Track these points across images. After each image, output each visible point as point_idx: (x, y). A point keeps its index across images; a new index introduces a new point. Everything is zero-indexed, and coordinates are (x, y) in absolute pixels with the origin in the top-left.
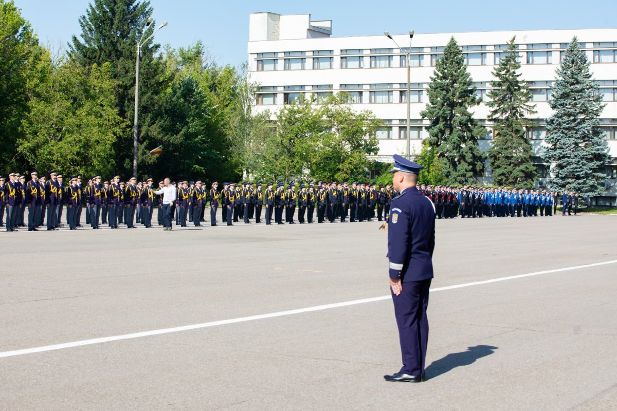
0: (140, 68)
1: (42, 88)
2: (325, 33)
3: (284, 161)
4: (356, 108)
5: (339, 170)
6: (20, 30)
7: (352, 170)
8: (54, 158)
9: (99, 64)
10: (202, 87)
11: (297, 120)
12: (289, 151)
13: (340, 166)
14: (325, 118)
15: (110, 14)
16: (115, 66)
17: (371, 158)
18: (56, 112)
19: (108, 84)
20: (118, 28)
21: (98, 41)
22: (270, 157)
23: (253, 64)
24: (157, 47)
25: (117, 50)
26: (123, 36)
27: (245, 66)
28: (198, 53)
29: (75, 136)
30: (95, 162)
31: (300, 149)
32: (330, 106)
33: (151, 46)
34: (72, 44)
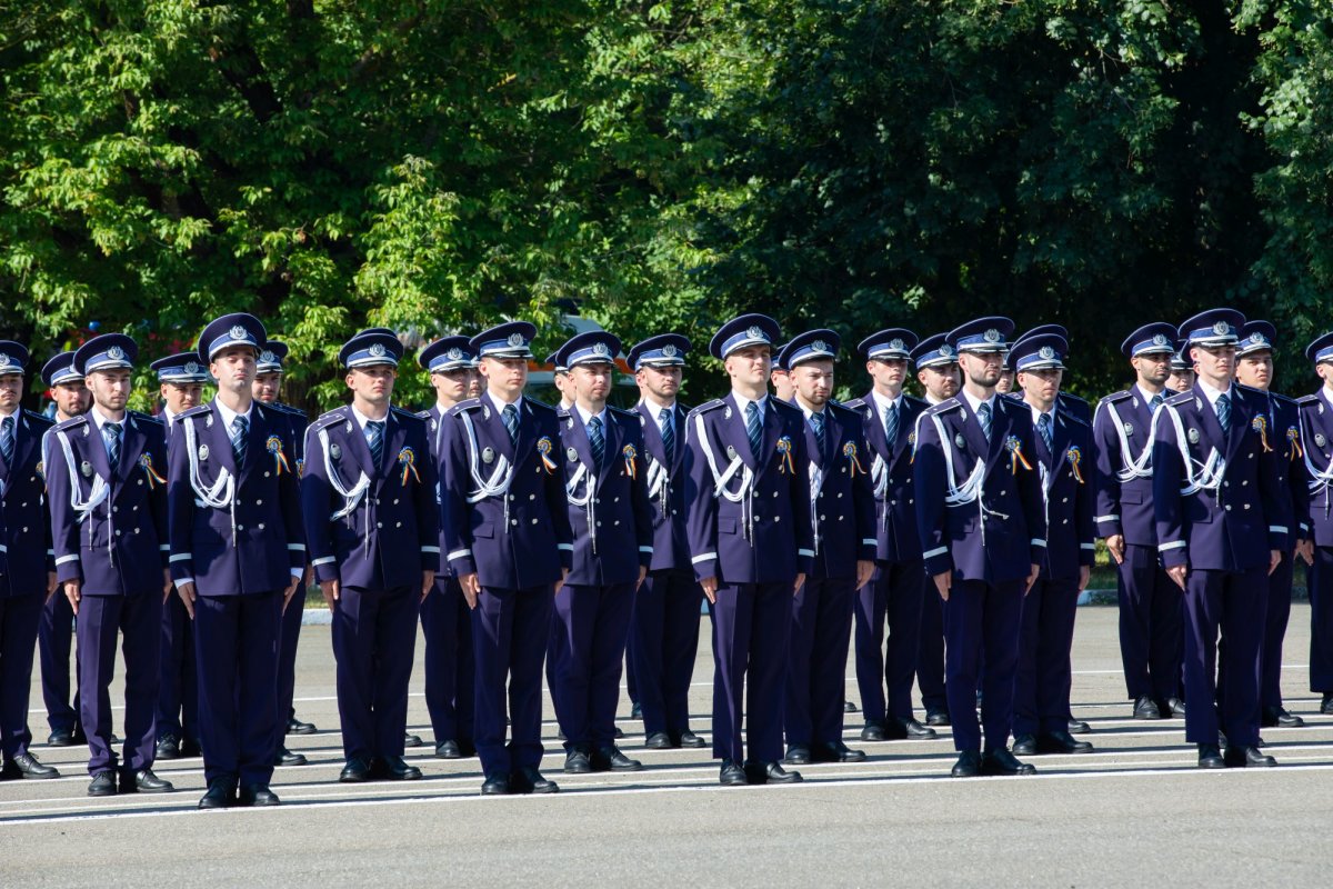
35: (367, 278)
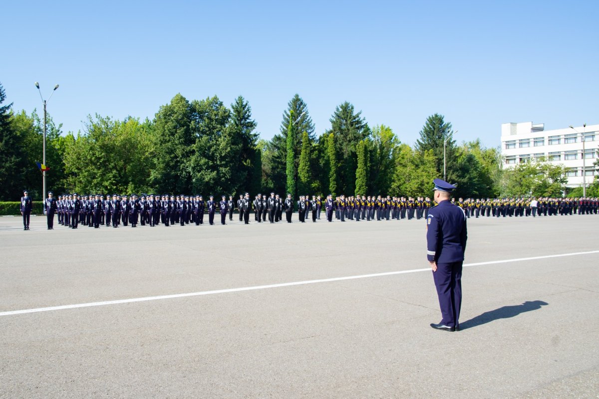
0: (446, 150)
1: (402, 162)
2: (541, 129)
3: (518, 188)
4: (555, 163)
5: (546, 192)
6: (393, 138)
7: (553, 192)
8: (408, 189)
9: (428, 150)
10: (477, 158)
11: (524, 170)
12: (520, 184)
13: (546, 190)
14: (538, 168)
15: (433, 129)
16: (436, 151)
17: (563, 185)
18: (408, 171)
19: (431, 158)
20: (436, 135)
21: (428, 141)
22: (511, 187)
23: (503, 146)
24: (454, 141)
25: (436, 144)
26: (439, 138)
27: (499, 147)
28: (478, 143)
29: (416, 181)
30: (426, 191)
31: (525, 183)
32: (540, 163)
33: (451, 141)
34: (417, 143)
35: (128, 190)
